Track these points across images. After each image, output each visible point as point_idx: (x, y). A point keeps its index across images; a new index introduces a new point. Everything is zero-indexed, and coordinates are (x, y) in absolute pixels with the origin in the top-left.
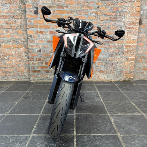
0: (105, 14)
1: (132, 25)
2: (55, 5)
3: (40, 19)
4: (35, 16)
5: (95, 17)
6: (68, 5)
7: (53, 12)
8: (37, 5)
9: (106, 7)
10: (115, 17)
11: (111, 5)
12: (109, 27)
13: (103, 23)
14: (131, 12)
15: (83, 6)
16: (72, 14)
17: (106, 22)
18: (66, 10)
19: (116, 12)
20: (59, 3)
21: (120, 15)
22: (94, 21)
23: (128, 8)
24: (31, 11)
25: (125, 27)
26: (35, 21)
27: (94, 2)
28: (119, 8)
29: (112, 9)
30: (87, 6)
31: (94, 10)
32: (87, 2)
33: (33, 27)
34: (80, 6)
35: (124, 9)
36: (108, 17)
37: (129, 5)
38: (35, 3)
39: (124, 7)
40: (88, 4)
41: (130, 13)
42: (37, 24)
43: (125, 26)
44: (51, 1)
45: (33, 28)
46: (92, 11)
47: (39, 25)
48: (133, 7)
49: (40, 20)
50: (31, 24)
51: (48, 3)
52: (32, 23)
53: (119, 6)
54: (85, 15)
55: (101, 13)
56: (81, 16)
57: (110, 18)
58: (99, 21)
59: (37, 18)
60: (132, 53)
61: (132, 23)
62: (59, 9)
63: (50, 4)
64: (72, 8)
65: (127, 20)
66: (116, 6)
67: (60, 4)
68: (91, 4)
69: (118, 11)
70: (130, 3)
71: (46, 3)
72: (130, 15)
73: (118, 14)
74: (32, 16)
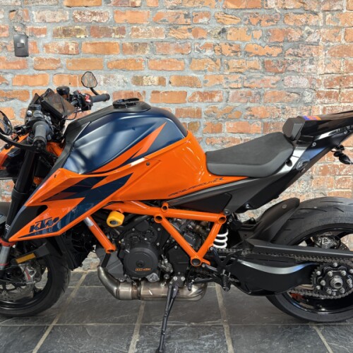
0: (246, 53)
1: (338, 87)
2: (83, 28)
3: (36, 72)
4: (18, 63)
5: (213, 63)
6: (125, 25)
7: (77, 47)
8: (24, 26)
9: (250, 30)
10: (280, 59)
11: (264, 23)
12: (262, 92)
13: (240, 80)
14: (331, 44)
15: (174, 26)
16: (138, 54)
17: (251, 77)
18: (118, 41)
19: (281, 44)
20: (94, 18)
21: (297, 55)
22: (209, 73)
23: (322, 30)
24: (5, 47)
25: (315, 94)
26: (18, 79)
27: (207, 15)
28: (293, 31)
29: (267, 35)
30: (185, 27)
31: (211, 41)
32: (186, 16)
33: (12, 99)
34: (162, 27)
35: (309, 33)
36: (255, 62)
37: (325, 22)
38: (19, 20)
39: (307, 28)
40: (189, 21)
41: (329, 46)
42: (25, 88)
43: (312, 88)
44: (70, 16)
45: (12, 101)
46: (203, 42)
47: (34, 91)
48: (338, 27)
49: (34, 76)
50: (6, 88)
51: (58, 19)
52: (7, 84)
53: (292, 24)
54: (181, 56)
55: (233, 48)
56: (169, 61)
57: (263, 63)
58: (227, 73)
59: (24, 67)
60: (340, 175)
61: (335, 79)
62: (95, 40)
63: (66, 24)
64: (138, 36)
65: (321, 70)
66: (281, 26)
67: (99, 22)
68: (200, 21)
69: (288, 41)
70: (329, 16)
71: (51, 20)
72: (330, 52)
73: (287, 52)
74: (7, 63)
